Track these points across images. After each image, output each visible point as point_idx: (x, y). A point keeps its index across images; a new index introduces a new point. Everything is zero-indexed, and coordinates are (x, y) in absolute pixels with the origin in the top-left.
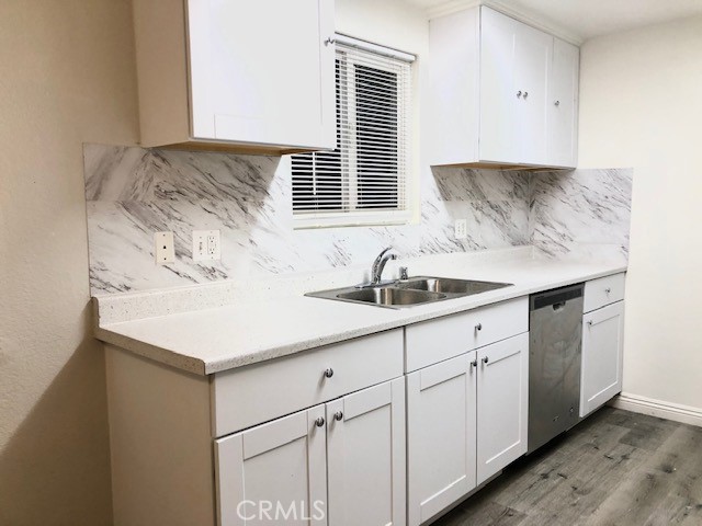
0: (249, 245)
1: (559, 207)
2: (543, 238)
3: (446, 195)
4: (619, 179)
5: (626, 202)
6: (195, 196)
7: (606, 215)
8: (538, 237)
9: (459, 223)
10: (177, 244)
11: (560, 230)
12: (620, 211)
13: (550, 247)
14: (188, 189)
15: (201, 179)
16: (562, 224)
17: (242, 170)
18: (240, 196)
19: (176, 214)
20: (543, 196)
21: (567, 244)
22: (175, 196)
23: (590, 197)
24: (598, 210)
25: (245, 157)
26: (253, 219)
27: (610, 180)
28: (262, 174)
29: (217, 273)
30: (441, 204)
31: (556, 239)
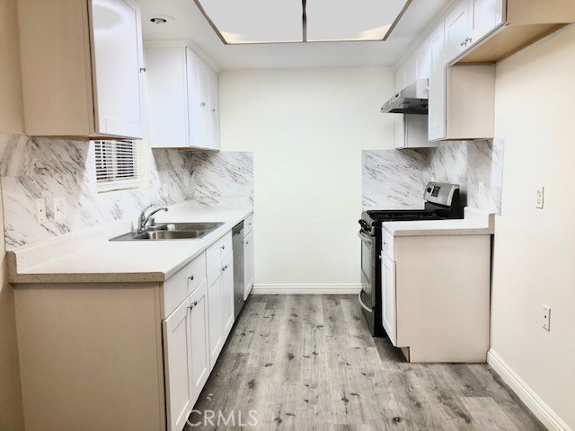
0: (78, 206)
1: (210, 175)
2: (201, 195)
3: (159, 167)
4: (246, 158)
5: (250, 172)
6: (53, 171)
7: (240, 180)
8: (197, 194)
9: (165, 186)
10: (47, 208)
11: (212, 189)
12: (247, 177)
13: (206, 200)
14: (50, 166)
15: (55, 158)
16: (213, 185)
17: (73, 151)
18: (73, 171)
19: (45, 186)
20: (199, 167)
21: (216, 198)
22: (44, 171)
23: (230, 168)
24: (234, 176)
25: (74, 142)
26: (80, 188)
27: (241, 158)
28: (82, 154)
29: (65, 229)
30: (156, 173)
31: (209, 195)
